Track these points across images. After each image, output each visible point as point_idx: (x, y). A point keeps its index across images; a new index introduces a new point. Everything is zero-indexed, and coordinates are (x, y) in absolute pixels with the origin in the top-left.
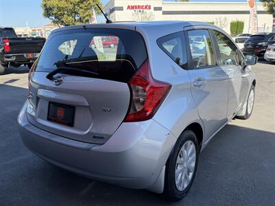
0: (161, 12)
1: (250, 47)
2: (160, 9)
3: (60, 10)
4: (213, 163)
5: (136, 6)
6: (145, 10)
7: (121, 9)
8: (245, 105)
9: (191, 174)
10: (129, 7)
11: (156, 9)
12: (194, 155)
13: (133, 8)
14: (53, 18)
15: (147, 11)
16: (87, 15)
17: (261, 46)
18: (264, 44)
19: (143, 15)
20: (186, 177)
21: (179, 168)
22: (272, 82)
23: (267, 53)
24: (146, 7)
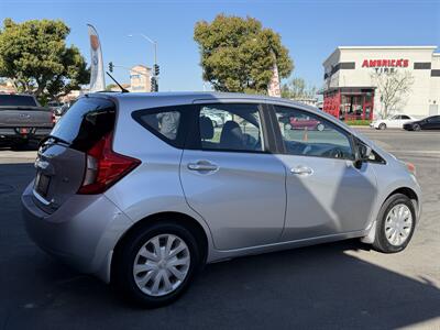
0: (429, 71)
2: (426, 66)
3: (222, 71)
5: (379, 61)
6: (395, 69)
7: (351, 66)
10: (365, 63)
11: (418, 66)
13: (372, 64)
14: (216, 81)
15: (400, 70)
16: (263, 79)
19: (391, 77)
24: (399, 63)
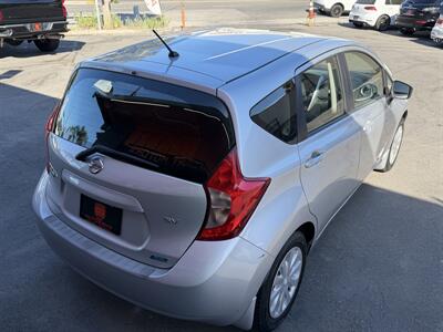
1: (409, 14)
4: (328, 259)
8: (386, 154)
9: (293, 289)
12: (300, 262)
17: (428, 12)
18: (433, 10)
20: (285, 296)
21: (276, 290)
22: (435, 90)
23: (436, 27)
